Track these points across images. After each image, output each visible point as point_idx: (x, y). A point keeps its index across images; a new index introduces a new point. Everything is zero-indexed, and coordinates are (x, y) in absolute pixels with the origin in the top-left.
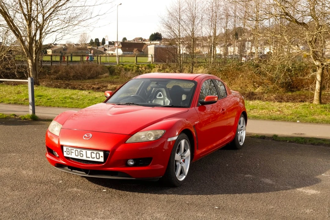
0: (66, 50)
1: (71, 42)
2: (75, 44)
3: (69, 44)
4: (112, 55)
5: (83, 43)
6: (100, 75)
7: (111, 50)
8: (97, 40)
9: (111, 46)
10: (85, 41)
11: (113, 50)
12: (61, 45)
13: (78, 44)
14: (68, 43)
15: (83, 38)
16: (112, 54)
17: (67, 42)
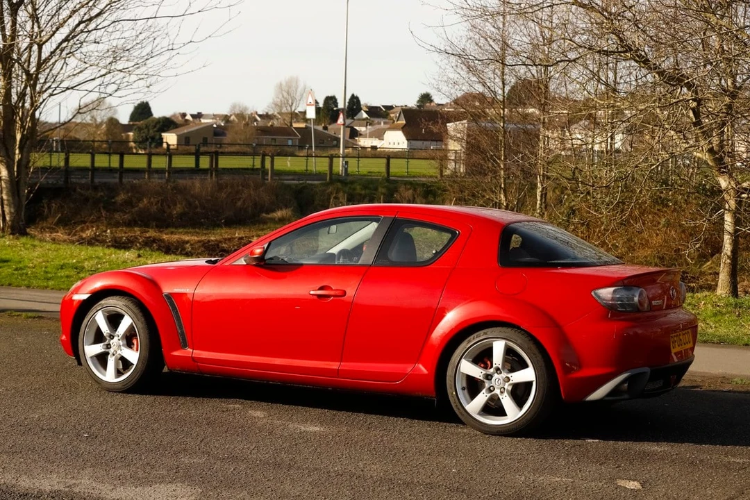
0: (223, 134)
1: (246, 109)
2: (260, 116)
3: (241, 116)
4: (374, 153)
5: (284, 110)
6: (264, 215)
7: (372, 135)
8: (331, 100)
9: (376, 120)
10: (291, 106)
11: (379, 135)
12: (215, 116)
13: (270, 113)
14: (237, 111)
15: (285, 95)
16: (374, 148)
17: (234, 107)
